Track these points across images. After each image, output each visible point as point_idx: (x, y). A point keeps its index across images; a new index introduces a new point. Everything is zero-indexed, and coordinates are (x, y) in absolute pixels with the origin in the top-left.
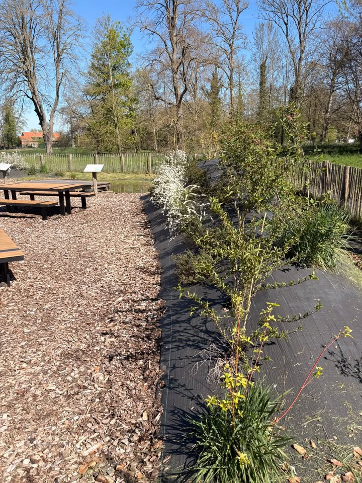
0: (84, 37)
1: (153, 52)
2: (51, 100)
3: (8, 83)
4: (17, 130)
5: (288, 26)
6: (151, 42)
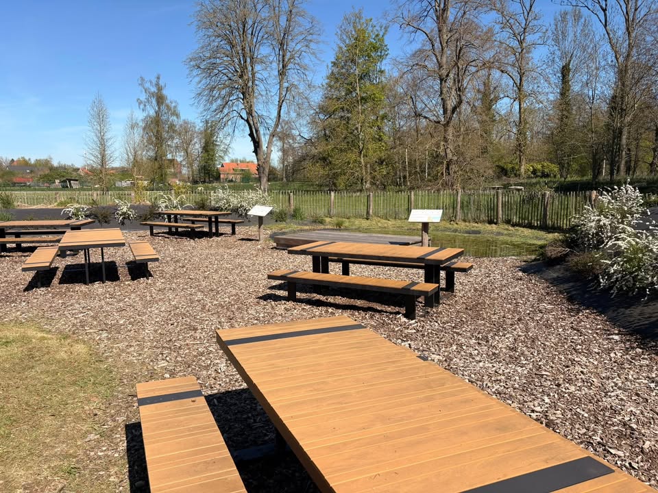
0: (317, 43)
1: (414, 55)
2: (269, 121)
3: (219, 102)
4: (216, 160)
5: (607, 12)
6: (411, 42)
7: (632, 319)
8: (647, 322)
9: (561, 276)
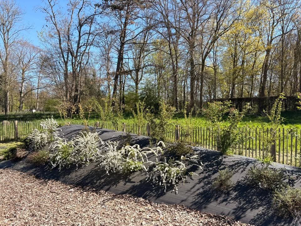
7: (73, 179)
8: (80, 179)
9: (25, 166)
